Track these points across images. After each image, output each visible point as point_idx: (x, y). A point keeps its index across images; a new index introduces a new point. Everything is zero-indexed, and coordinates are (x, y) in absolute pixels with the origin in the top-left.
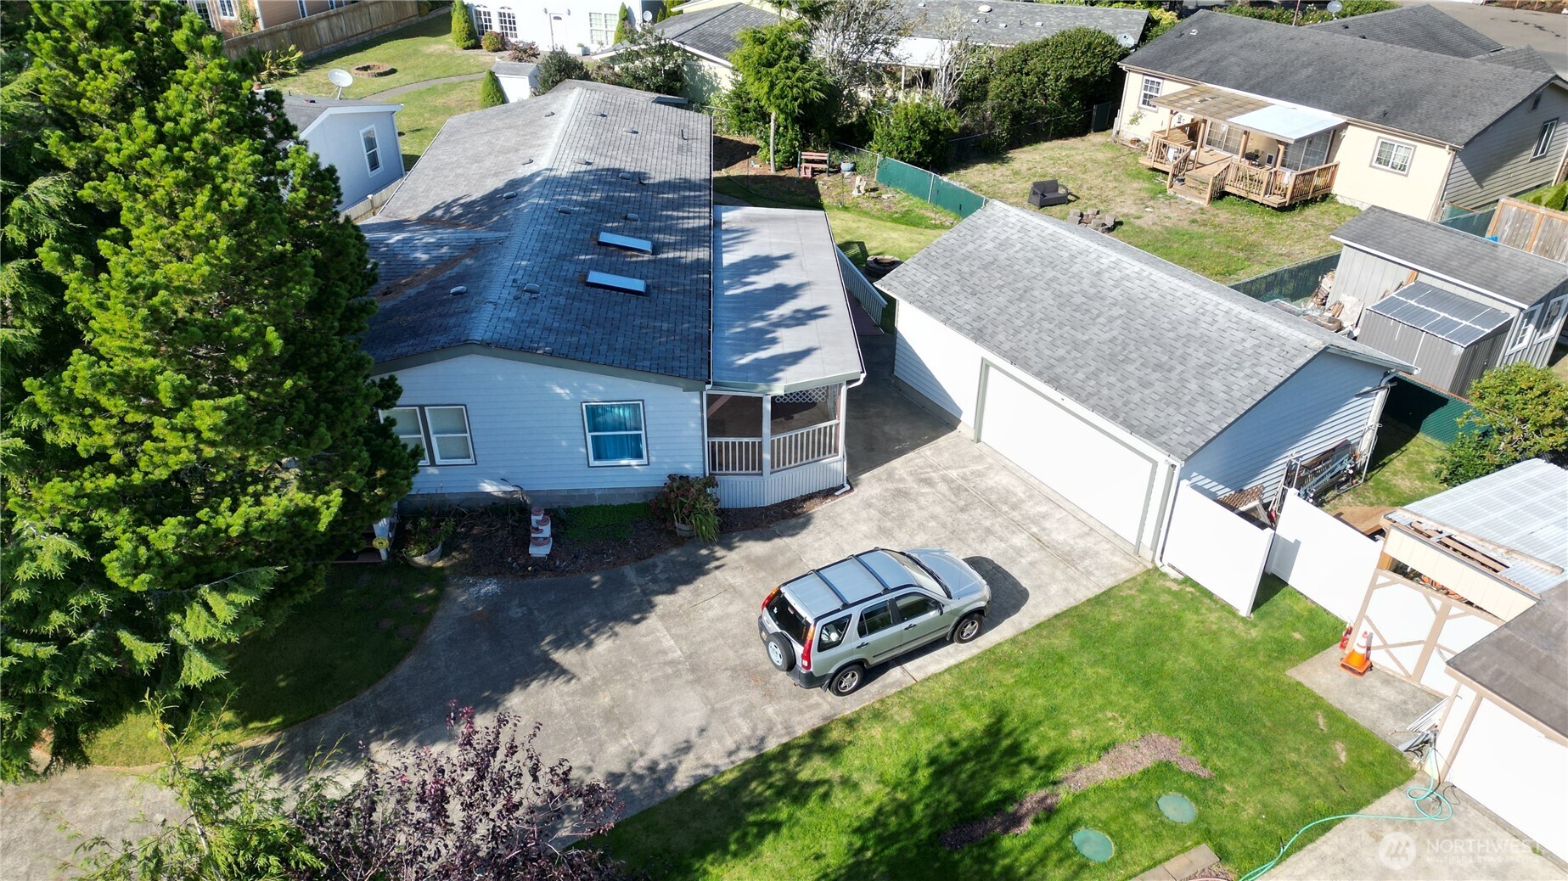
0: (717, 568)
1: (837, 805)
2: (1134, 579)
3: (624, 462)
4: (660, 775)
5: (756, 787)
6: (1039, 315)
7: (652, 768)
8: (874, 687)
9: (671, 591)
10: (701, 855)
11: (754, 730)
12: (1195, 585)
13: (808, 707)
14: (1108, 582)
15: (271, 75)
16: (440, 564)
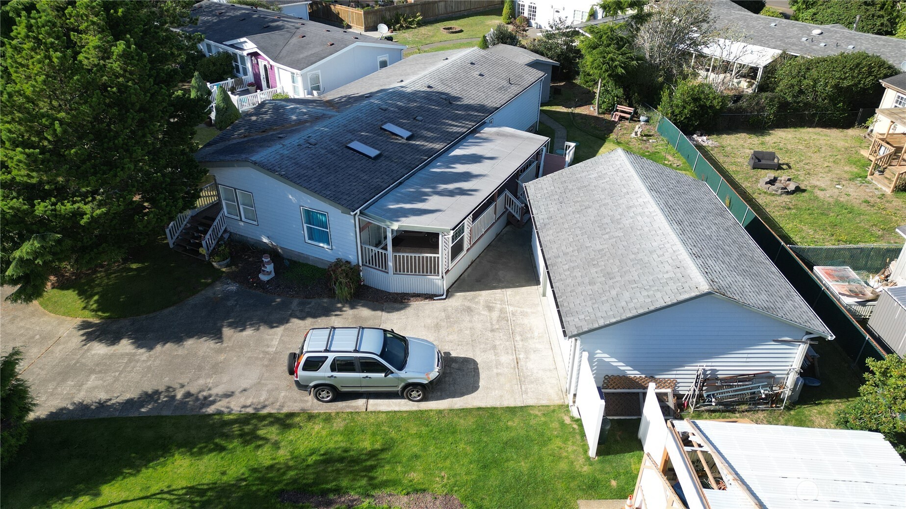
0: (336, 315)
1: (259, 453)
2: (548, 406)
3: (321, 245)
4: (207, 401)
5: (236, 427)
6: (580, 224)
7: (205, 398)
8: (341, 405)
9: (302, 318)
10: (179, 446)
11: (266, 400)
12: (581, 425)
13: (301, 400)
14: (530, 402)
15: (402, 26)
16: (224, 270)
